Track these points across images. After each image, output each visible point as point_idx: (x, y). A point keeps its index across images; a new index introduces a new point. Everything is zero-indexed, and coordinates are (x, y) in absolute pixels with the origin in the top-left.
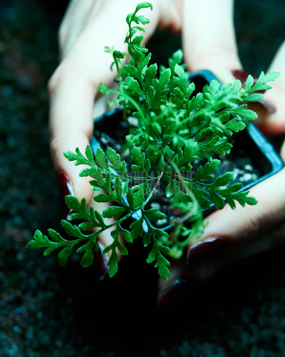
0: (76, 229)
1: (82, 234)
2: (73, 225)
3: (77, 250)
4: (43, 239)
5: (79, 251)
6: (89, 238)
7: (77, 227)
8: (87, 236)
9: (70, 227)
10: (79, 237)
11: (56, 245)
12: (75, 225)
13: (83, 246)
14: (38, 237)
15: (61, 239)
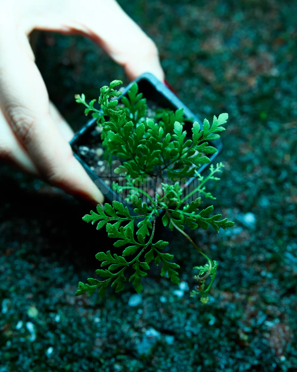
0: (107, 272)
1: (112, 274)
2: (105, 270)
3: (111, 285)
4: (86, 287)
5: (113, 285)
6: (118, 275)
7: (107, 270)
8: (115, 274)
9: (103, 272)
10: (110, 276)
11: (95, 287)
12: (106, 270)
13: (115, 281)
14: (82, 287)
15: (98, 282)
